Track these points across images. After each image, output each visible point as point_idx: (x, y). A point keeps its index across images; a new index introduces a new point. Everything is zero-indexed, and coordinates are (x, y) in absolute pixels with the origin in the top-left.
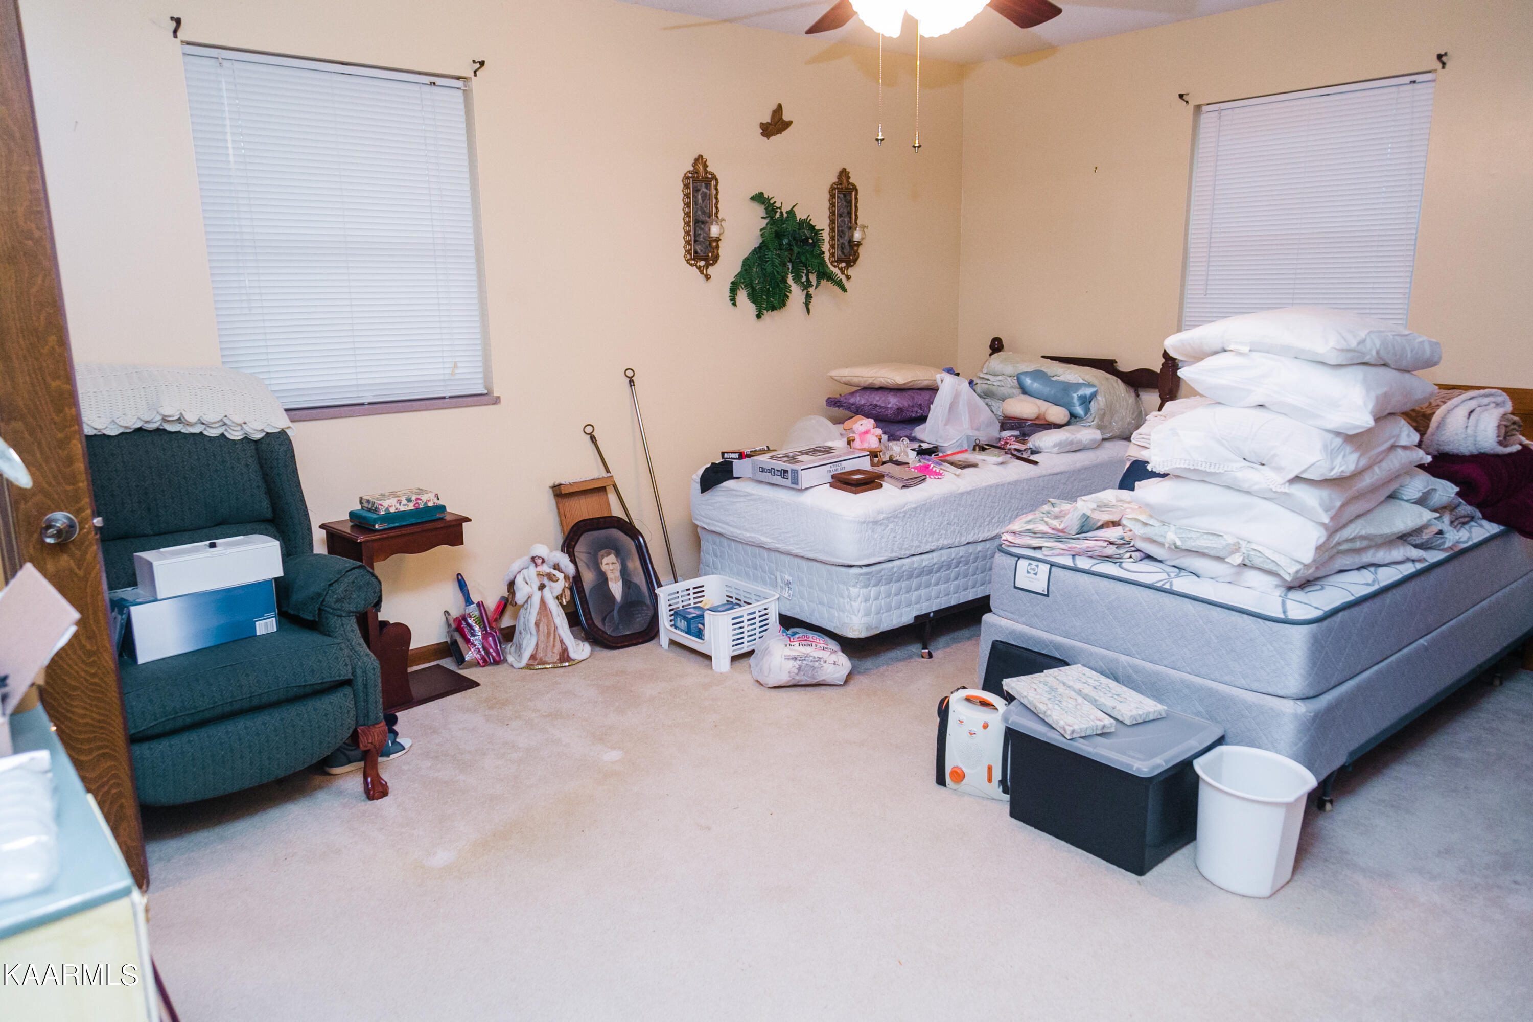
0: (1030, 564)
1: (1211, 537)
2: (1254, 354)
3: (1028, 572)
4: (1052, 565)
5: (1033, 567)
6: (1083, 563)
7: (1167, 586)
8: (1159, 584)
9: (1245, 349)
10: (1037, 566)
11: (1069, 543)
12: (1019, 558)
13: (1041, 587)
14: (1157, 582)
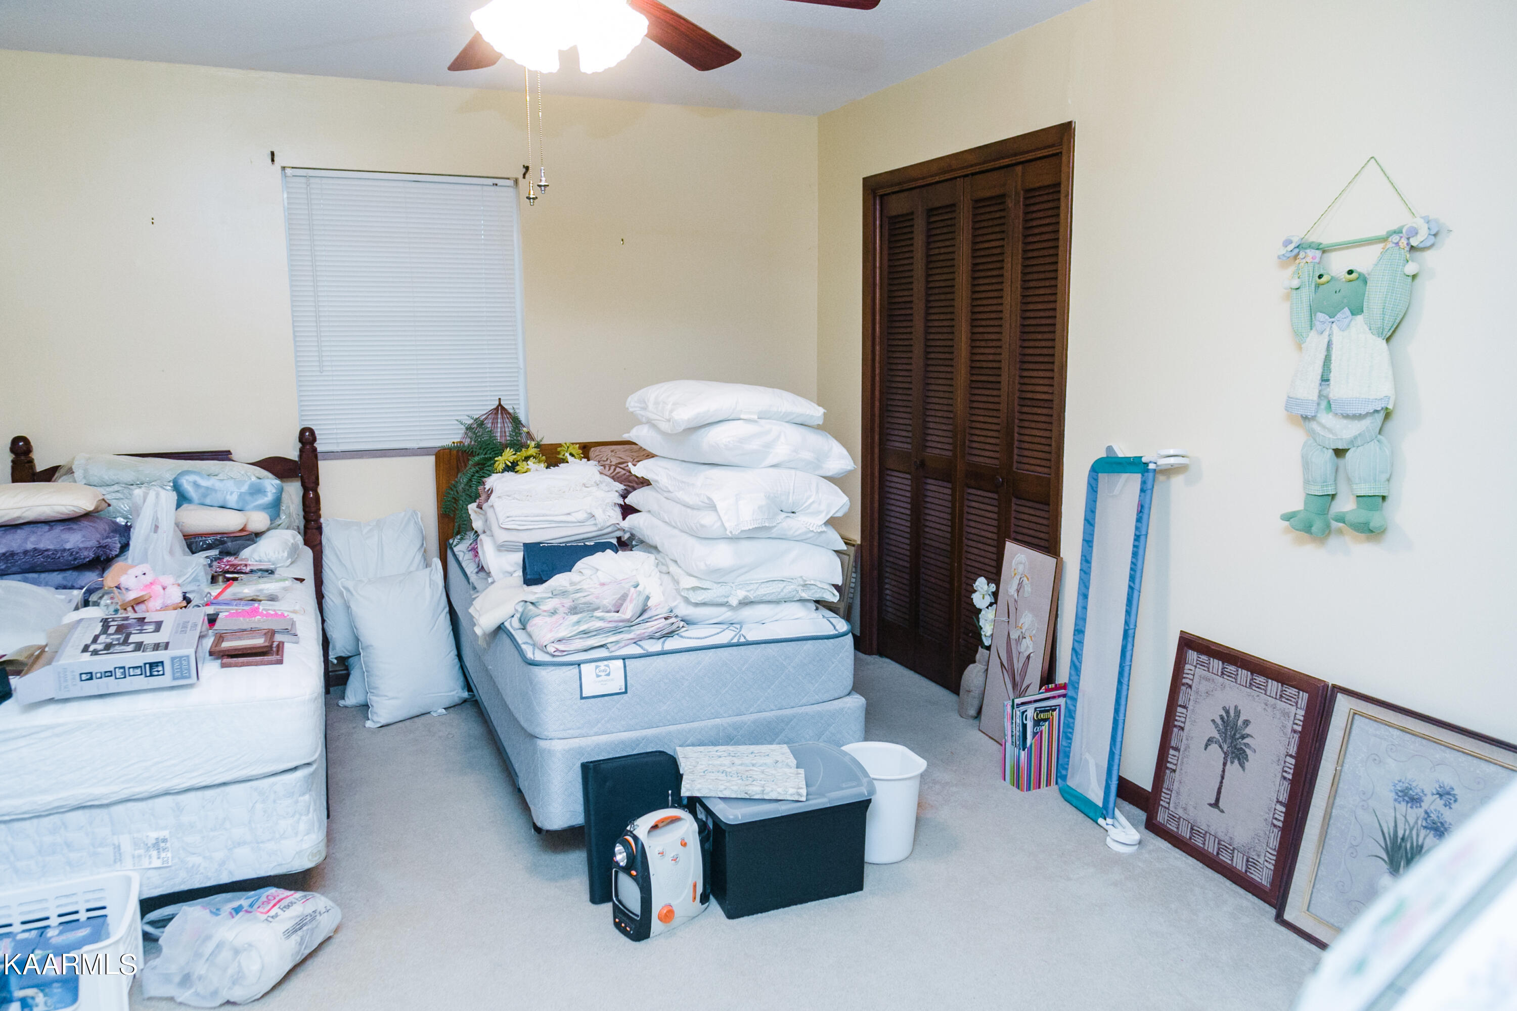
0: (597, 667)
1: (768, 585)
2: (762, 421)
3: (598, 676)
4: (624, 659)
5: (602, 668)
6: (655, 646)
7: (742, 640)
8: (735, 641)
9: (756, 417)
10: (607, 666)
11: (633, 631)
12: (579, 665)
13: (617, 685)
14: (732, 640)
